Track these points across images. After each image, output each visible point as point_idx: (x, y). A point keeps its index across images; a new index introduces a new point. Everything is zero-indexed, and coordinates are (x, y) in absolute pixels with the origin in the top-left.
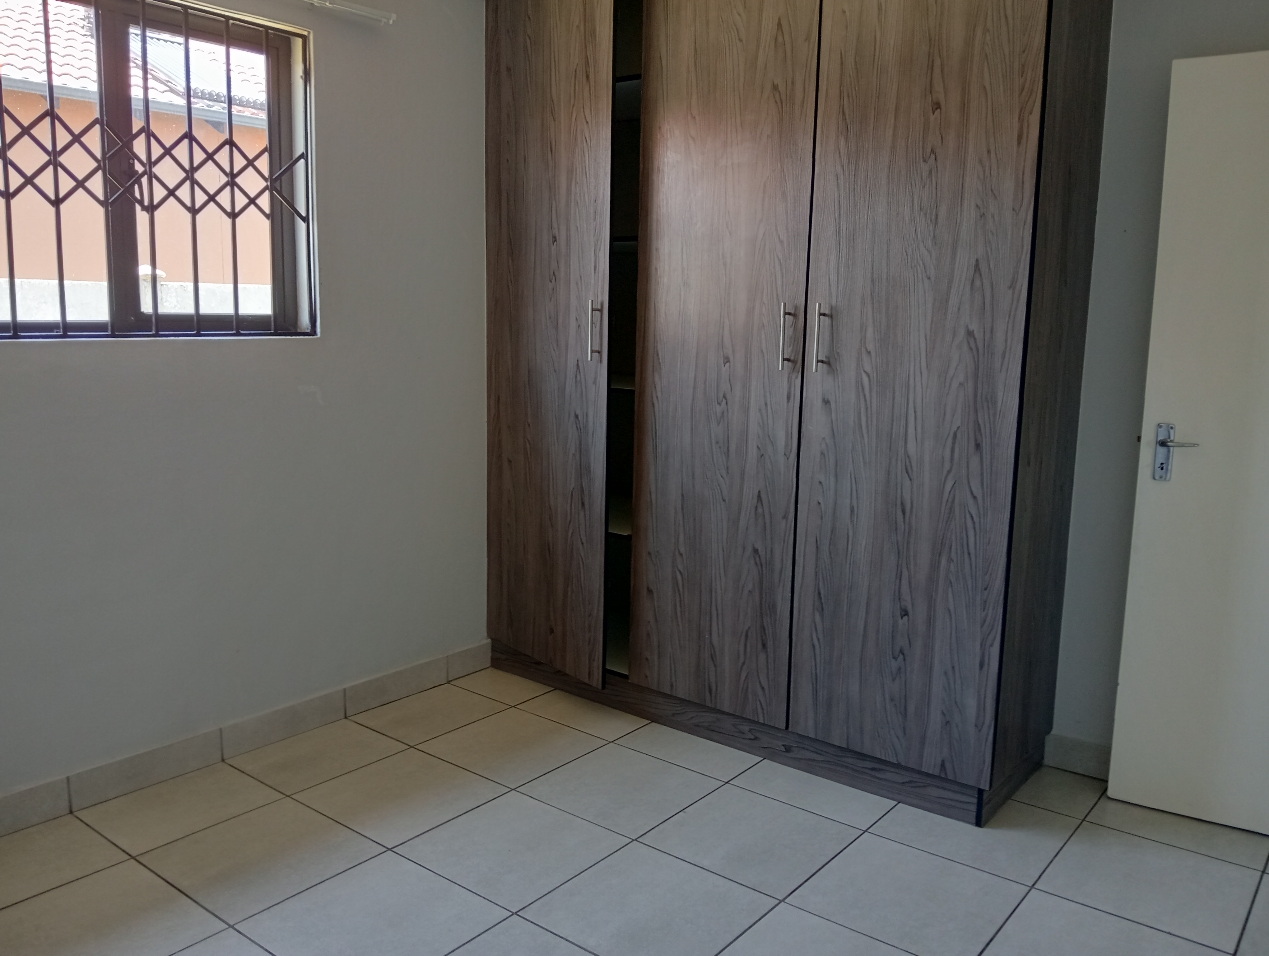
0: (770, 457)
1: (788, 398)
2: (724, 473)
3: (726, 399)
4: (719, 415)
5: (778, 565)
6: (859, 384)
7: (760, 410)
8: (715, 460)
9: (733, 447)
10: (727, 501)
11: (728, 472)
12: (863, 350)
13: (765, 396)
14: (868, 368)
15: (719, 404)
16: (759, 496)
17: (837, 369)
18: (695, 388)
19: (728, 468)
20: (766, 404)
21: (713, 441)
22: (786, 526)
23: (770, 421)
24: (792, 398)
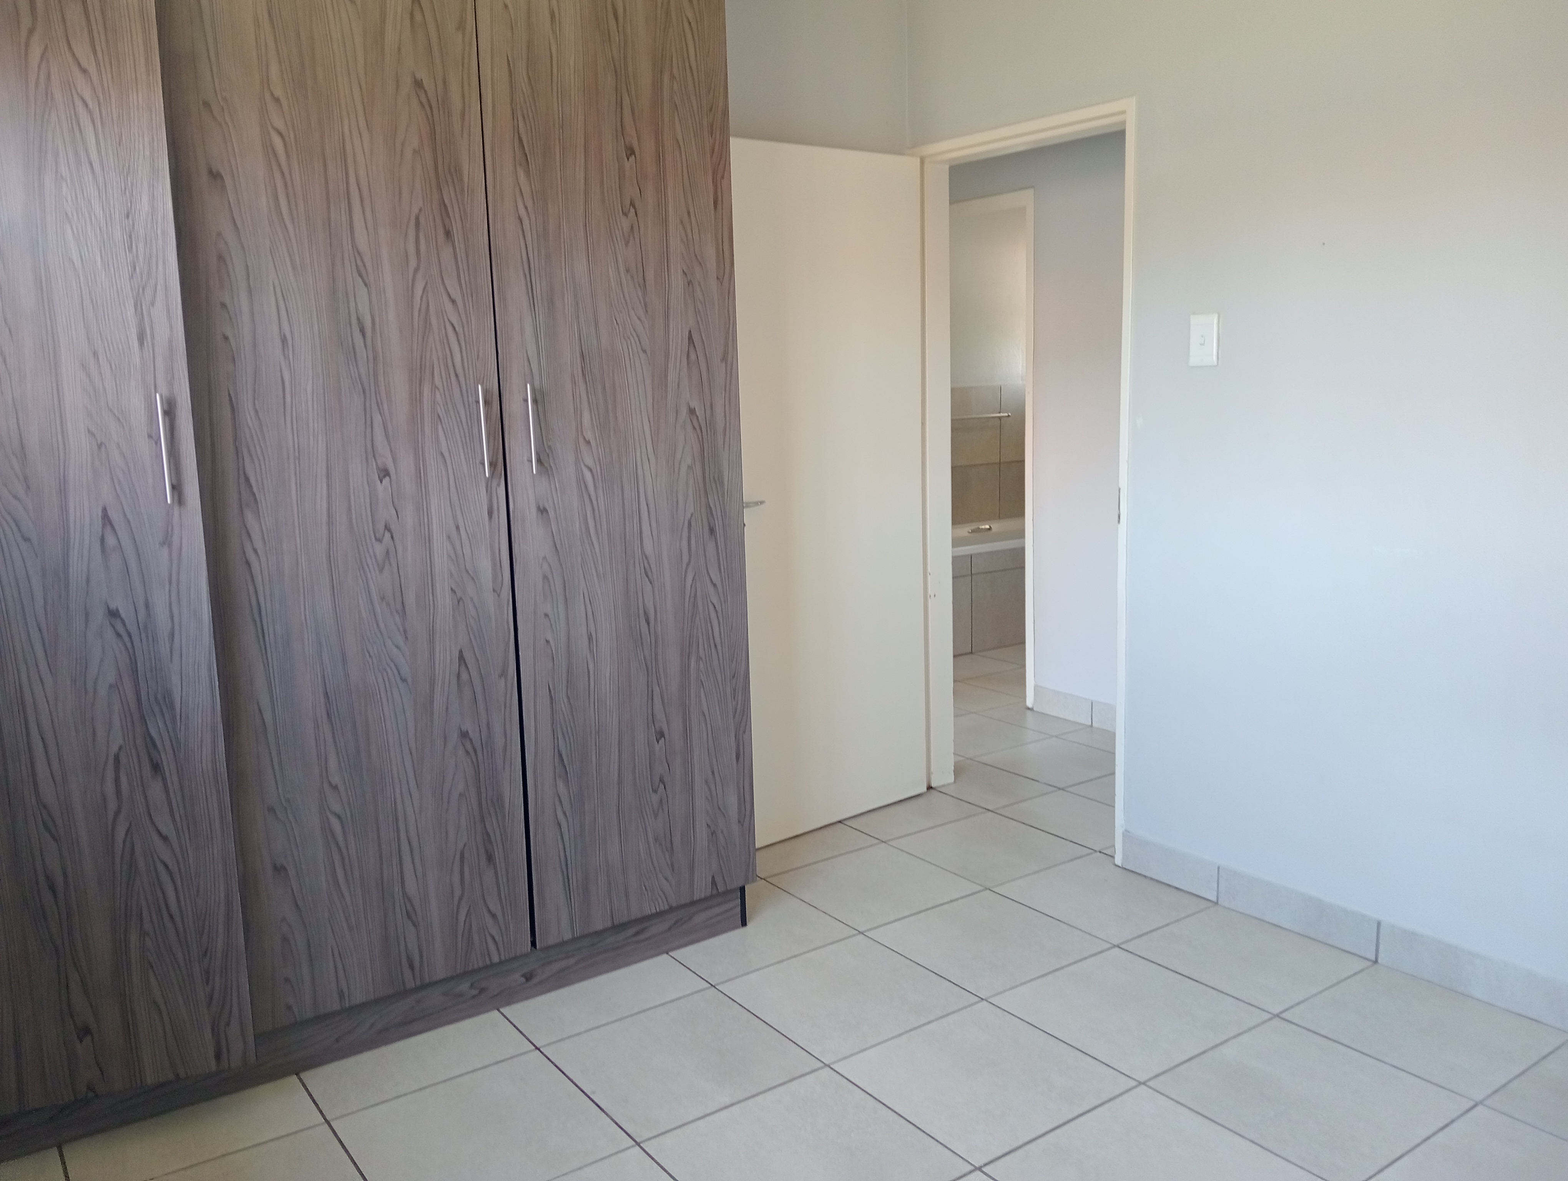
0: (472, 600)
1: (490, 513)
2: (400, 640)
3: (389, 530)
4: (380, 556)
5: (499, 741)
6: (581, 482)
7: (449, 537)
8: (382, 625)
9: (411, 599)
10: (410, 680)
11: (406, 638)
12: (581, 440)
13: (454, 517)
14: (589, 461)
15: (379, 540)
16: (461, 657)
17: (551, 467)
18: (330, 523)
19: (405, 631)
20: (458, 528)
21: (375, 598)
22: (506, 685)
23: (467, 551)
24: (495, 512)
